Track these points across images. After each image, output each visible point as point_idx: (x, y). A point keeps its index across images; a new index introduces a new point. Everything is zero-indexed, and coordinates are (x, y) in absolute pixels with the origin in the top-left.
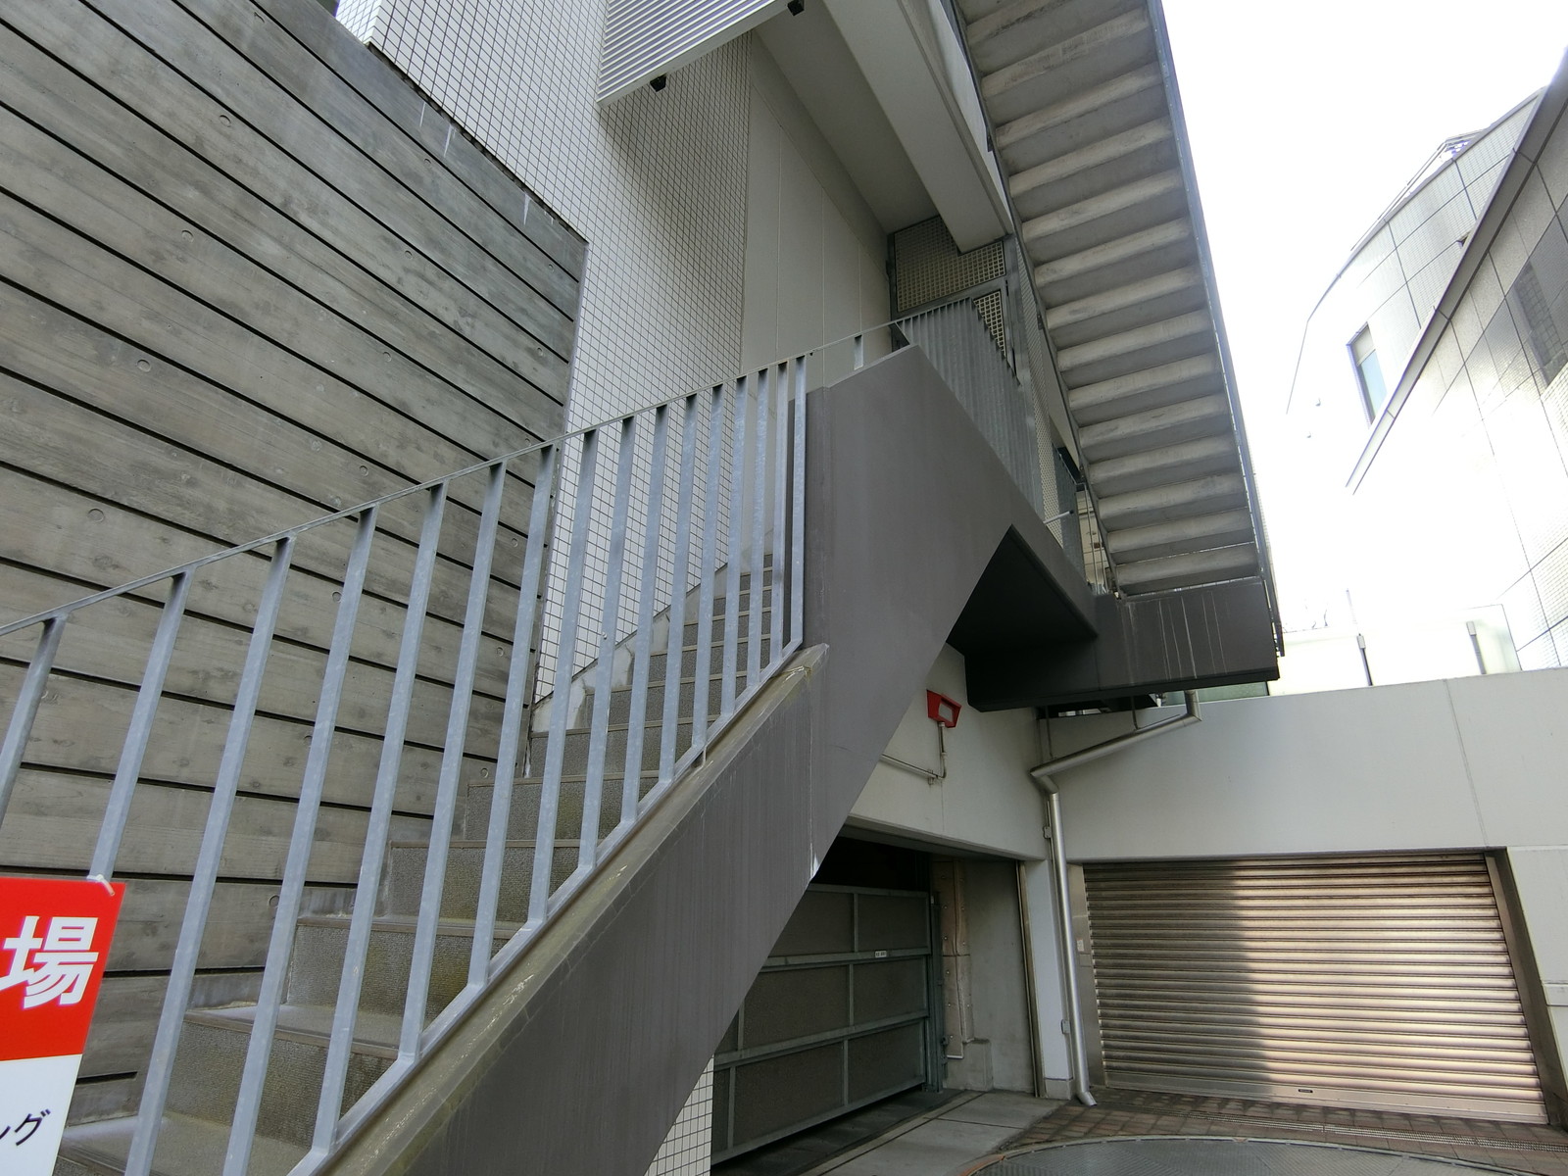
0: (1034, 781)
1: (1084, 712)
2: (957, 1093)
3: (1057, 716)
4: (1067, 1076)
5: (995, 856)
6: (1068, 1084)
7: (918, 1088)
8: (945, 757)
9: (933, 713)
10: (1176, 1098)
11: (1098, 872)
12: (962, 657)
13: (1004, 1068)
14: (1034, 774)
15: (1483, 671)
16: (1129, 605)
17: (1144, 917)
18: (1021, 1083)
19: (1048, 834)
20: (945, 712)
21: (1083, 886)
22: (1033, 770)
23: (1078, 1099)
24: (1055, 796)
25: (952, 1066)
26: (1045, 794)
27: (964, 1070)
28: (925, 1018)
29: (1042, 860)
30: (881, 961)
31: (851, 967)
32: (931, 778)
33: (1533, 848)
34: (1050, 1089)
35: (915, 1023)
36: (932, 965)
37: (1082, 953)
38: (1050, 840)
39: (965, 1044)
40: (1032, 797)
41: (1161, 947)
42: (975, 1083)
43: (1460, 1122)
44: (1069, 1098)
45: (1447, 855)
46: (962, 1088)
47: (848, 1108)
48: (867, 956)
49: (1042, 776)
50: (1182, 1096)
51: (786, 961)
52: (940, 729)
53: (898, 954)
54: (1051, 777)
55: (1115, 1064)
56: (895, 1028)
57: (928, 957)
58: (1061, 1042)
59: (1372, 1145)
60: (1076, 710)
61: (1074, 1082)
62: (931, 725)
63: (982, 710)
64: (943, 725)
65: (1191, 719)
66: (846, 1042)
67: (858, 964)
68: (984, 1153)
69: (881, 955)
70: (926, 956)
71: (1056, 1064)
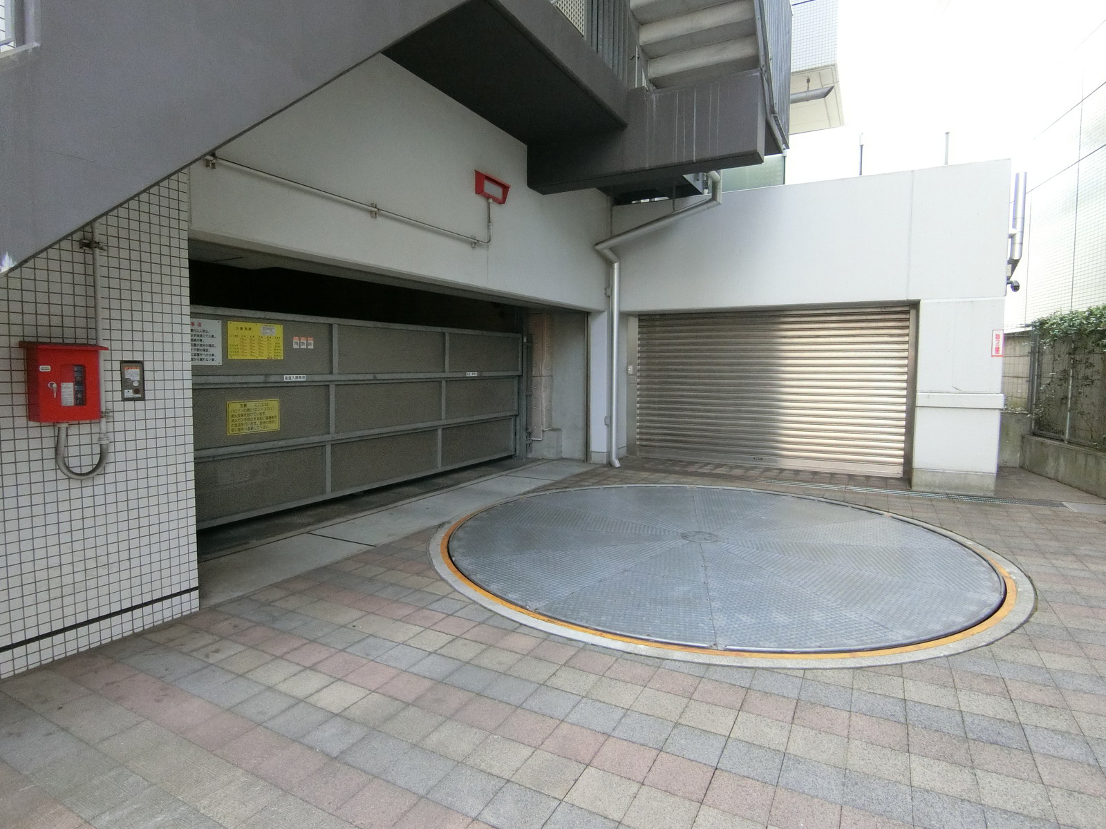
0: (599, 253)
1: (656, 199)
2: (534, 460)
3: (631, 204)
4: (605, 450)
5: (570, 309)
6: (605, 455)
7: (510, 457)
8: (491, 227)
9: (479, 190)
10: (675, 462)
11: (650, 321)
12: (525, 147)
13: (569, 446)
14: (599, 247)
15: (946, 163)
16: (653, 97)
17: (674, 351)
18: (579, 454)
19: (609, 293)
20: (497, 191)
21: (637, 330)
22: (597, 244)
23: (610, 464)
24: (616, 265)
25: (534, 444)
26: (609, 264)
27: (543, 446)
28: (516, 416)
29: (602, 312)
30: (473, 379)
31: (444, 383)
32: (474, 243)
33: (938, 301)
34: (595, 458)
35: (507, 418)
36: (524, 382)
37: (630, 375)
38: (609, 297)
39: (543, 431)
40: (597, 266)
41: (683, 370)
42: (549, 454)
43: (863, 478)
44: (605, 463)
45: (885, 307)
46: (540, 458)
47: (440, 469)
48: (460, 375)
49: (604, 249)
50: (681, 461)
51: (375, 377)
52: (489, 204)
53: (486, 374)
54: (611, 249)
55: (644, 443)
56: (488, 421)
57: (520, 377)
58: (604, 429)
59: (780, 490)
60: (650, 198)
61: (609, 453)
62: (480, 201)
63: (543, 193)
64: (491, 201)
65: (714, 202)
66: (440, 432)
67: (448, 381)
68: (516, 494)
69: (471, 374)
70: (519, 376)
71: (599, 444)
